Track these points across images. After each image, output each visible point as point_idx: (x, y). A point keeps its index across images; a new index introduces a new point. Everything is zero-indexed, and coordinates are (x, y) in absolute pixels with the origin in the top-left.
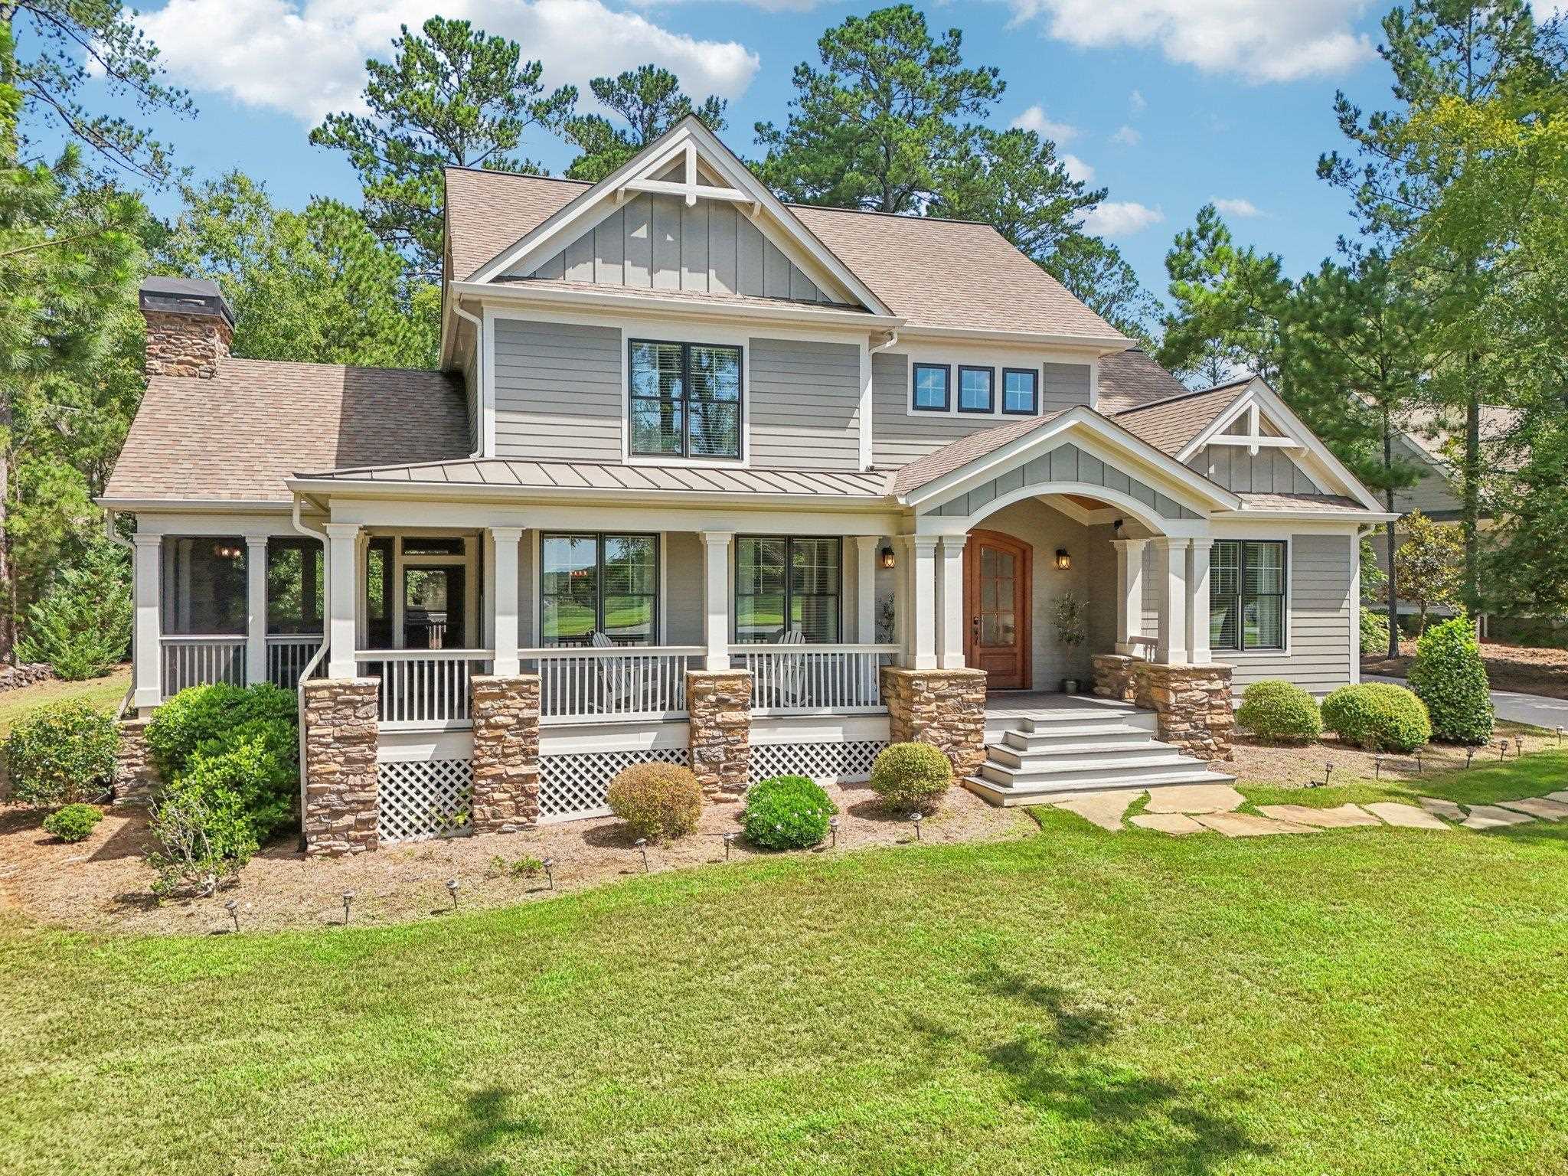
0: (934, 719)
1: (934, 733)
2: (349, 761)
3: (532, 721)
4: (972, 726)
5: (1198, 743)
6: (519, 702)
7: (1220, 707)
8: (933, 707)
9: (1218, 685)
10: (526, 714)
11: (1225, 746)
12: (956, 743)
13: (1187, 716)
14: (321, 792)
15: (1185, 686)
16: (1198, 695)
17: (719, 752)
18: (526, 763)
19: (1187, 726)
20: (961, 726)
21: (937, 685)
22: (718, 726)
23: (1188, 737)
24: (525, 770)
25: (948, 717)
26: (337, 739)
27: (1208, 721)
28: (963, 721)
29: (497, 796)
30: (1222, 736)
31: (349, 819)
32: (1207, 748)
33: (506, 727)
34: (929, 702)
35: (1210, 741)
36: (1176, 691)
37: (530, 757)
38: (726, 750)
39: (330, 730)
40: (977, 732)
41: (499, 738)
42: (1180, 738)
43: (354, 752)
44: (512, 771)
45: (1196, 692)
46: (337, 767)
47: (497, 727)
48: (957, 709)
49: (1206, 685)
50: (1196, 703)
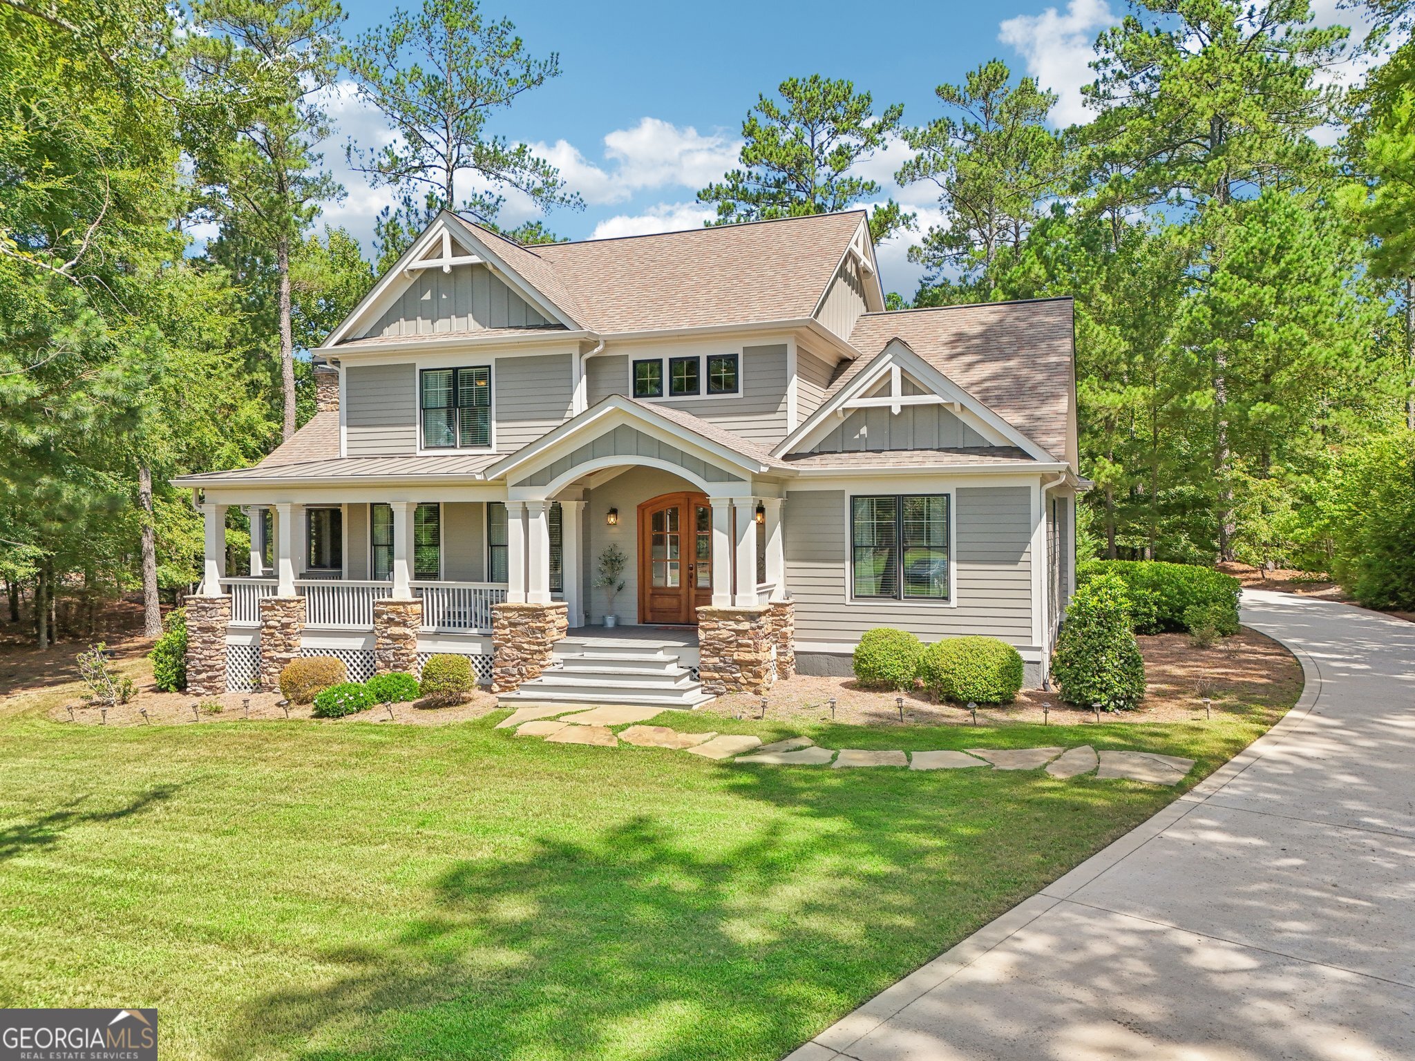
0: (509, 641)
1: (507, 651)
2: (204, 642)
3: (287, 625)
4: (536, 648)
5: (727, 675)
6: (281, 613)
7: (748, 646)
8: (507, 631)
9: (746, 626)
10: (285, 620)
11: (752, 680)
12: (525, 660)
13: (716, 652)
14: (193, 658)
15: (714, 625)
16: (725, 634)
17: (390, 654)
18: (287, 651)
19: (716, 660)
20: (526, 646)
21: (509, 615)
22: (389, 637)
23: (717, 669)
24: (285, 655)
25: (518, 639)
26: (199, 629)
27: (735, 657)
28: (529, 643)
29: (271, 670)
30: (750, 671)
31: (204, 675)
32: (736, 681)
33: (275, 628)
34: (504, 627)
35: (739, 675)
36: (706, 630)
37: (288, 648)
38: (394, 654)
39: (196, 623)
40: (540, 652)
41: (272, 635)
42: (709, 670)
43: (206, 636)
44: (279, 656)
45: (723, 631)
46: (197, 644)
47: (270, 627)
48: (525, 634)
49: (733, 625)
50: (723, 640)
